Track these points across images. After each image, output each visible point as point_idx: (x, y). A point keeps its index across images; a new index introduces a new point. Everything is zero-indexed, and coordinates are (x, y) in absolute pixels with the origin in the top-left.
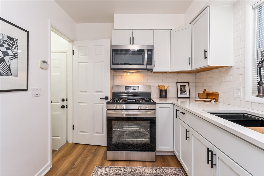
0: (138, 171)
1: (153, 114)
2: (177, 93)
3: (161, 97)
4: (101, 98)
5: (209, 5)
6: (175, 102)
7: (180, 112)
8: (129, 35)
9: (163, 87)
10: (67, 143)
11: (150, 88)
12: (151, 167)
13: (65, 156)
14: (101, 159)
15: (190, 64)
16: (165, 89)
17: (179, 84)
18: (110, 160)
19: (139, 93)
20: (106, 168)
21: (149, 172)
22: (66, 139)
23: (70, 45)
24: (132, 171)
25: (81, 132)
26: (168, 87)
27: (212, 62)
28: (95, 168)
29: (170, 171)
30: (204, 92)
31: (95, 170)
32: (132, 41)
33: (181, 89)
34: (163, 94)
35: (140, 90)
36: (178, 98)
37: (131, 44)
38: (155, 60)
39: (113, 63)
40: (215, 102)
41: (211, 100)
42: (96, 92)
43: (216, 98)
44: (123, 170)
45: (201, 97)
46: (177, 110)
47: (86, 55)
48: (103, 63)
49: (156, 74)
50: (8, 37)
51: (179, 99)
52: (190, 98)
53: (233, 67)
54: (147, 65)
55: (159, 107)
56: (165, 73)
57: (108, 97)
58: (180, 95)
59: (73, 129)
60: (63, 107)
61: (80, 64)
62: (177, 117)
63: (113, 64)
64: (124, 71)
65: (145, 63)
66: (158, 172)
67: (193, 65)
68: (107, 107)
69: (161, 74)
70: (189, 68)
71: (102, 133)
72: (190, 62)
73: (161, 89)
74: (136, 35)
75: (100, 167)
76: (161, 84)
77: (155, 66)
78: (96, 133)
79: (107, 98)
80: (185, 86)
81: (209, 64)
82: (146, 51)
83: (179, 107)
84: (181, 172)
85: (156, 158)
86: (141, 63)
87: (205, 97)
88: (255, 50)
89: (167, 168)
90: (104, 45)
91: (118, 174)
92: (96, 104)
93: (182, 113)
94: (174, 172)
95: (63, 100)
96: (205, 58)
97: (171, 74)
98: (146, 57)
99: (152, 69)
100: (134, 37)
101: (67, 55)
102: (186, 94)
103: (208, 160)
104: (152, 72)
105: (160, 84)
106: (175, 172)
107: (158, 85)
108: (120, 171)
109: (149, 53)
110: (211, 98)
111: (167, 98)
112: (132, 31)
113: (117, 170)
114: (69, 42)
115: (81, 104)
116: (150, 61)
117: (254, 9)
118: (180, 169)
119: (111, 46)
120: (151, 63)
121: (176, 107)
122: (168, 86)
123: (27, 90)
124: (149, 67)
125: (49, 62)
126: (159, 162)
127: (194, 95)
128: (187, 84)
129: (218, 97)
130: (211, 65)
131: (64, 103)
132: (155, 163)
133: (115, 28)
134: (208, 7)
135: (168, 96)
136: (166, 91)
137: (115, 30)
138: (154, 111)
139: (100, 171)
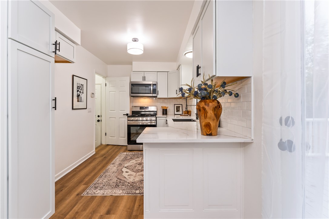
2: (174, 112)
3: (163, 114)
4: (124, 115)
8: (142, 75)
9: (165, 107)
10: (101, 144)
13: (102, 149)
18: (129, 150)
20: (127, 153)
22: (100, 142)
23: (104, 80)
25: (111, 137)
26: (168, 107)
28: (120, 153)
32: (144, 79)
33: (177, 109)
34: (165, 112)
36: (175, 114)
37: (143, 81)
38: (158, 91)
40: (189, 116)
42: (121, 111)
46: (167, 120)
47: (114, 87)
49: (159, 99)
50: (81, 84)
55: (159, 119)
58: (176, 113)
59: (106, 135)
60: (98, 121)
61: (110, 92)
62: (166, 124)
63: (132, 93)
65: (152, 93)
68: (128, 119)
72: (177, 93)
73: (163, 109)
74: (146, 75)
76: (164, 105)
77: (158, 95)
78: (121, 137)
79: (127, 115)
82: (152, 85)
86: (149, 92)
87: (186, 113)
90: (125, 81)
91: (133, 154)
92: (121, 119)
95: (99, 116)
96: (180, 92)
98: (152, 89)
99: (157, 97)
101: (101, 86)
107: (162, 107)
109: (154, 86)
111: (167, 114)
112: (144, 72)
114: (103, 78)
115: (111, 119)
116: (155, 91)
119: (131, 82)
123: (86, 108)
124: (154, 95)
125: (94, 93)
128: (181, 106)
129: (191, 113)
131: (99, 119)
133: (133, 71)
136: (166, 110)
138: (155, 121)
139: (123, 153)
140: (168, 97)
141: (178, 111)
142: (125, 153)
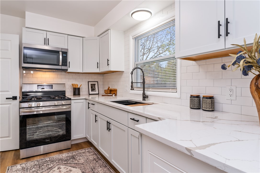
0: (56, 158)
1: (68, 108)
2: (88, 91)
3: (75, 94)
4: (7, 99)
5: (110, 29)
6: (87, 97)
7: (91, 104)
8: (43, 35)
9: (76, 86)
11: (65, 86)
12: (67, 153)
14: (11, 160)
15: (99, 68)
16: (79, 87)
17: (90, 83)
18: (23, 159)
19: (53, 91)
20: (21, 165)
21: (66, 156)
24: (50, 159)
26: (81, 86)
27: (112, 68)
28: (7, 168)
29: (83, 151)
30: (108, 89)
31: (8, 169)
32: (47, 41)
33: (92, 87)
34: (77, 91)
35: (55, 88)
36: (89, 94)
37: (45, 44)
38: (69, 62)
39: (24, 62)
40: (115, 95)
41: (113, 95)
43: (116, 93)
44: (41, 161)
45: (106, 93)
46: (89, 103)
48: (10, 59)
49: (70, 74)
51: (90, 96)
52: (98, 94)
53: (124, 72)
54: (62, 66)
55: (74, 103)
56: (78, 73)
57: (17, 96)
58: (91, 93)
62: (88, 109)
64: (37, 69)
65: (61, 64)
66: (74, 154)
67: (101, 68)
69: (74, 74)
70: (97, 71)
71: (8, 137)
72: (99, 66)
73: (74, 87)
75: (13, 166)
76: (75, 82)
77: (69, 67)
79: (14, 98)
80: (95, 84)
81: (110, 70)
82: (61, 53)
83: (90, 100)
84: (92, 150)
85: (71, 146)
86: (56, 63)
87: (109, 92)
88: (134, 63)
89: (81, 150)
90: (10, 41)
91: (37, 165)
93: (92, 104)
94: (86, 151)
96: (108, 65)
97: (83, 74)
98: (61, 58)
99: (67, 70)
100: (48, 39)
102: (96, 91)
103: (107, 128)
104: (66, 72)
105: (73, 83)
106: (88, 150)
107: (72, 84)
108: (38, 162)
109: (64, 55)
110: (113, 93)
111: (80, 95)
112: (46, 32)
113: (34, 163)
116: (65, 62)
117: (133, 39)
118: (91, 148)
119: (22, 44)
120: (66, 64)
121: (88, 101)
122: (81, 84)
124: (64, 68)
126: (74, 148)
127: (102, 92)
128: (96, 83)
129: (117, 92)
130: (111, 70)
132: (71, 149)
133: (26, 26)
134: (110, 30)
135: (81, 93)
136: (79, 89)
137: (26, 28)
138: (69, 106)
139: (14, 168)
140: (84, 72)
141: (93, 90)
142: (19, 167)
